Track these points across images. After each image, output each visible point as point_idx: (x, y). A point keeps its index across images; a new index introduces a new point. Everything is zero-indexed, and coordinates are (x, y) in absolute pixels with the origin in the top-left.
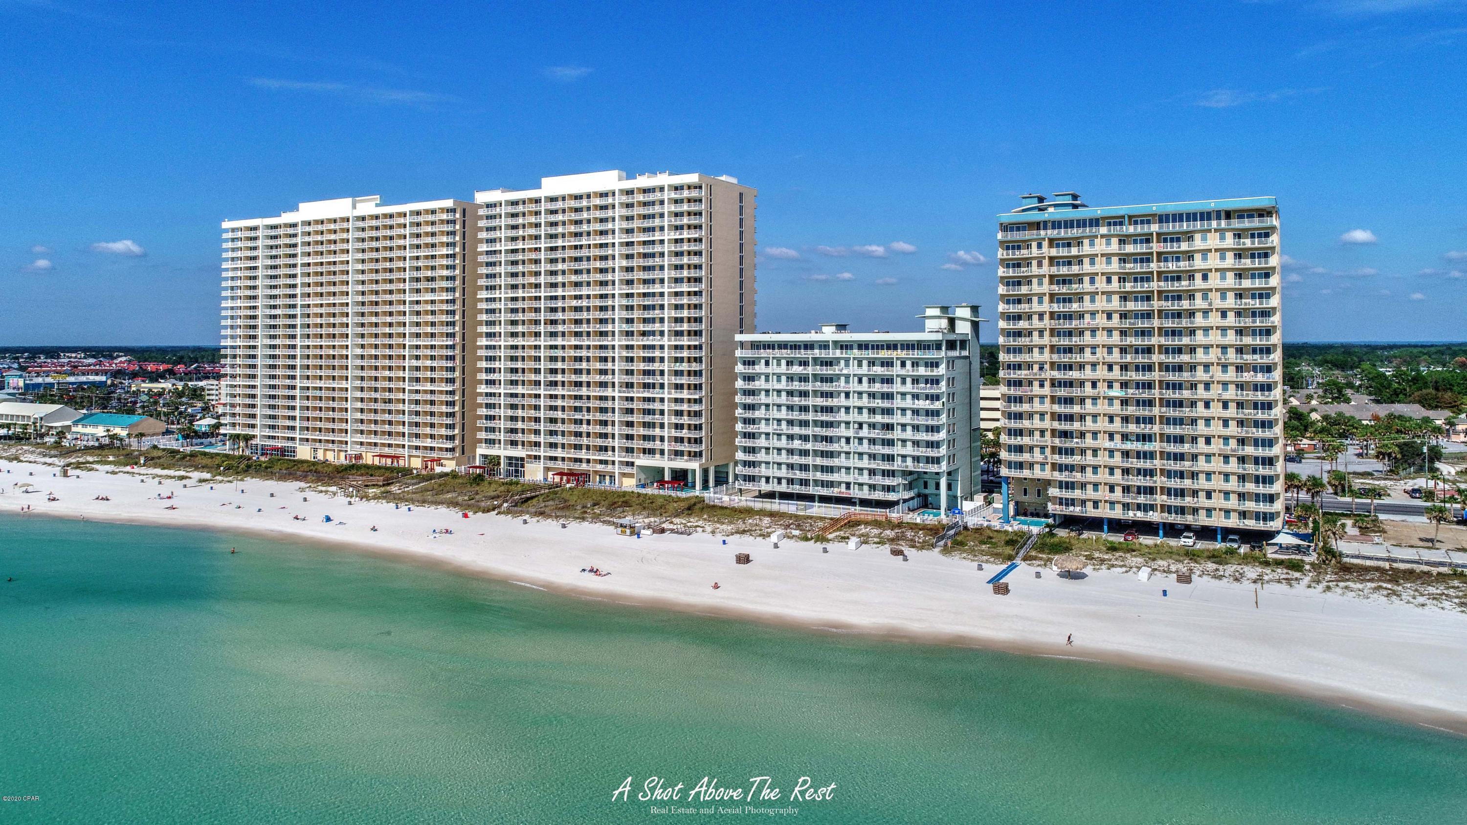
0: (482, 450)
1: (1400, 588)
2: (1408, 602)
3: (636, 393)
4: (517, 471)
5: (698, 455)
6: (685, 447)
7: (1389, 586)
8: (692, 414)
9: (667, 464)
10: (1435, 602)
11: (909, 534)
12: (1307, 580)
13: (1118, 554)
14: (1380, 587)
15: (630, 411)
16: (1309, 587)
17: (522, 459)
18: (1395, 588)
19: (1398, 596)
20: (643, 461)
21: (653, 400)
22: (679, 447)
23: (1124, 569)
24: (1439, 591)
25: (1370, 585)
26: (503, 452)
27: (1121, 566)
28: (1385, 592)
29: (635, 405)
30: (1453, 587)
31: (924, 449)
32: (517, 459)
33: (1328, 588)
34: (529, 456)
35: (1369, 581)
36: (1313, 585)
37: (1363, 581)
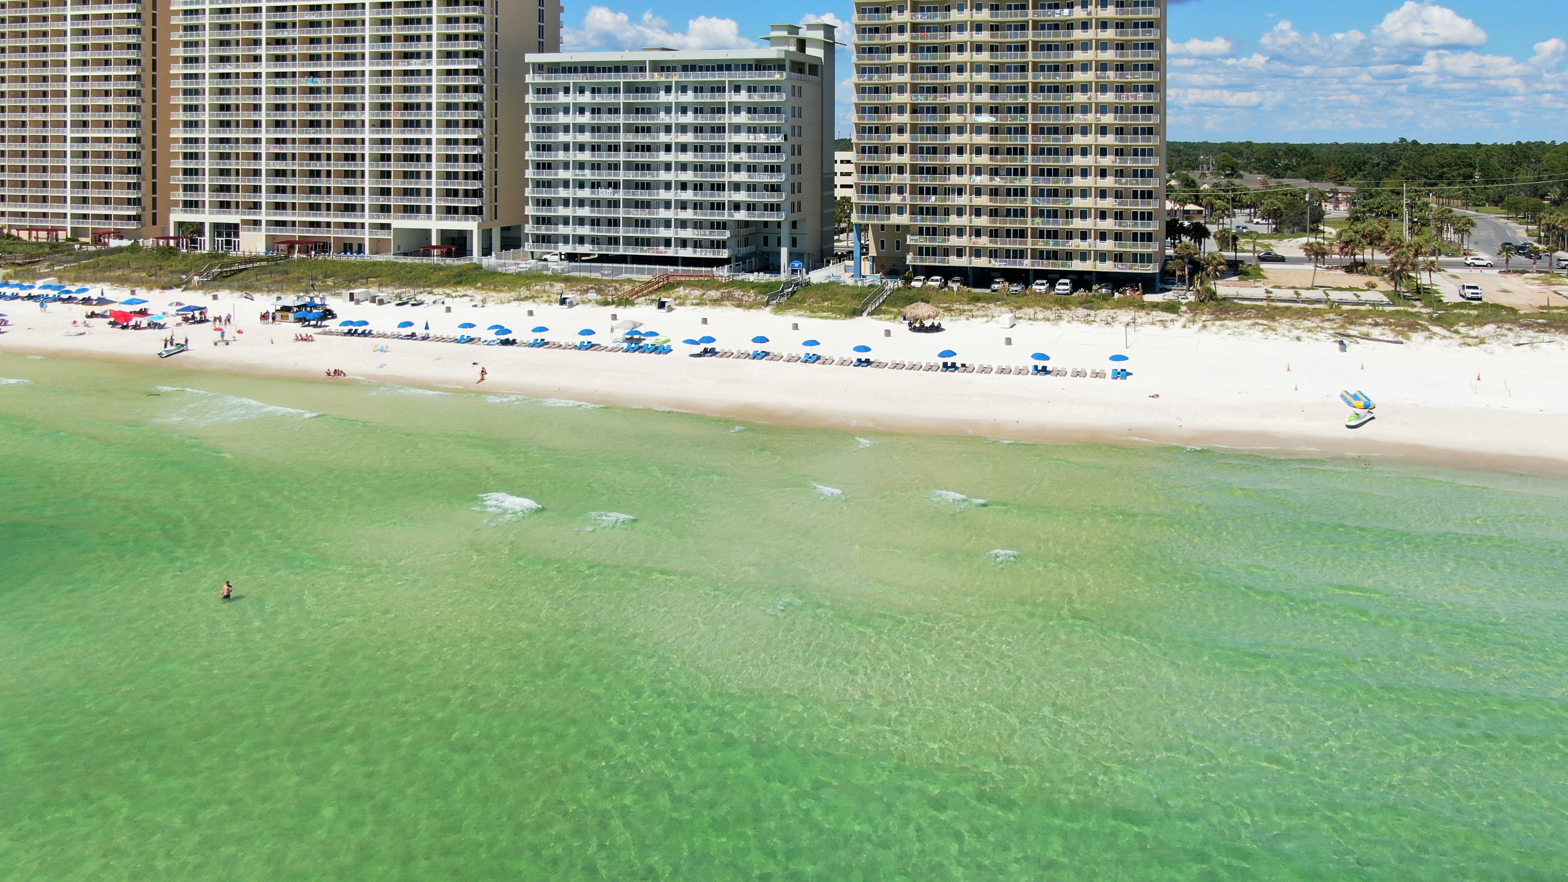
0: (178, 216)
1: (1276, 324)
2: (1284, 335)
3: (394, 134)
4: (228, 243)
5: (478, 211)
6: (461, 203)
7: (1265, 322)
8: (471, 158)
9: (435, 224)
10: (1310, 334)
11: (737, 293)
12: (1182, 320)
13: (980, 305)
14: (1257, 324)
15: (386, 158)
16: (1184, 327)
17: (236, 226)
18: (1272, 324)
19: (1274, 330)
20: (399, 223)
21: (418, 142)
22: (452, 203)
23: (985, 319)
24: (1314, 325)
25: (1245, 322)
26: (208, 217)
27: (983, 316)
28: (1261, 328)
29: (392, 150)
30: (1328, 320)
31: (762, 194)
32: (229, 226)
33: (1204, 326)
34: (246, 222)
35: (1245, 318)
36: (1188, 325)
37: (1240, 319)
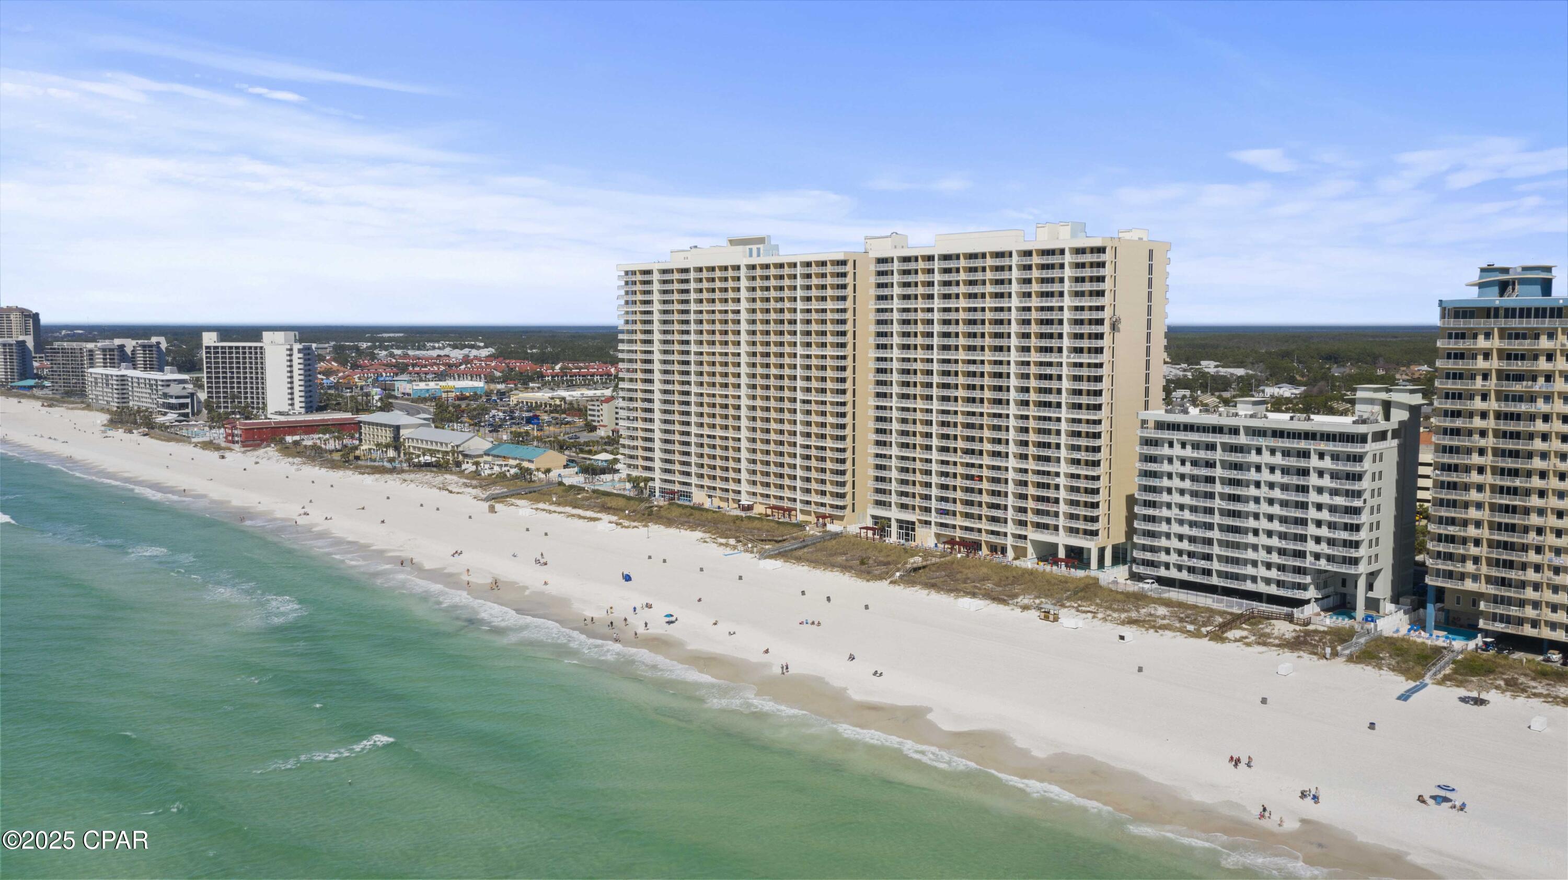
0: (871, 510)
3: (1030, 465)
4: (907, 535)
5: (1094, 533)
6: (1081, 525)
9: (1062, 540)
15: (1024, 483)
17: (913, 523)
20: (1034, 535)
21: (1048, 473)
22: (1075, 524)
26: (894, 514)
31: (1341, 549)
32: (908, 522)
34: (920, 521)
